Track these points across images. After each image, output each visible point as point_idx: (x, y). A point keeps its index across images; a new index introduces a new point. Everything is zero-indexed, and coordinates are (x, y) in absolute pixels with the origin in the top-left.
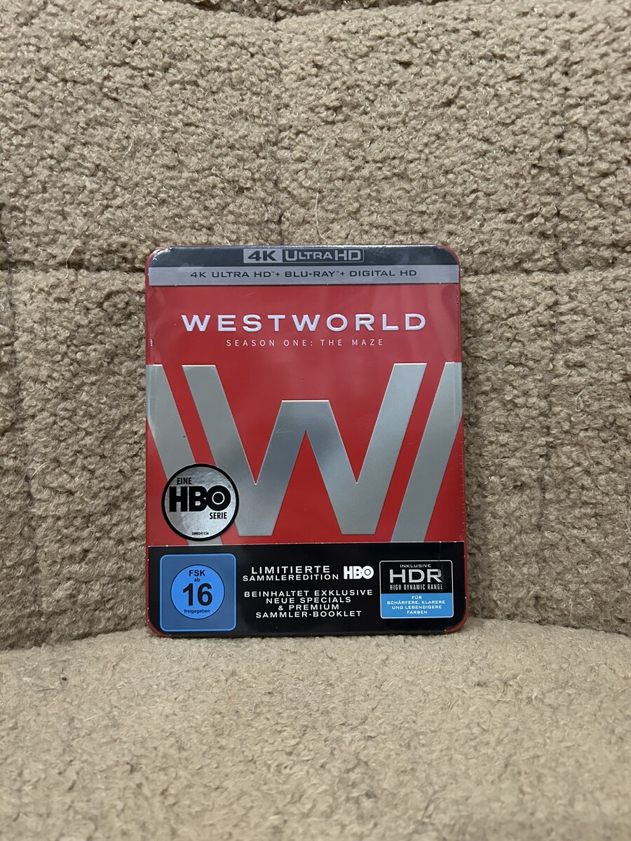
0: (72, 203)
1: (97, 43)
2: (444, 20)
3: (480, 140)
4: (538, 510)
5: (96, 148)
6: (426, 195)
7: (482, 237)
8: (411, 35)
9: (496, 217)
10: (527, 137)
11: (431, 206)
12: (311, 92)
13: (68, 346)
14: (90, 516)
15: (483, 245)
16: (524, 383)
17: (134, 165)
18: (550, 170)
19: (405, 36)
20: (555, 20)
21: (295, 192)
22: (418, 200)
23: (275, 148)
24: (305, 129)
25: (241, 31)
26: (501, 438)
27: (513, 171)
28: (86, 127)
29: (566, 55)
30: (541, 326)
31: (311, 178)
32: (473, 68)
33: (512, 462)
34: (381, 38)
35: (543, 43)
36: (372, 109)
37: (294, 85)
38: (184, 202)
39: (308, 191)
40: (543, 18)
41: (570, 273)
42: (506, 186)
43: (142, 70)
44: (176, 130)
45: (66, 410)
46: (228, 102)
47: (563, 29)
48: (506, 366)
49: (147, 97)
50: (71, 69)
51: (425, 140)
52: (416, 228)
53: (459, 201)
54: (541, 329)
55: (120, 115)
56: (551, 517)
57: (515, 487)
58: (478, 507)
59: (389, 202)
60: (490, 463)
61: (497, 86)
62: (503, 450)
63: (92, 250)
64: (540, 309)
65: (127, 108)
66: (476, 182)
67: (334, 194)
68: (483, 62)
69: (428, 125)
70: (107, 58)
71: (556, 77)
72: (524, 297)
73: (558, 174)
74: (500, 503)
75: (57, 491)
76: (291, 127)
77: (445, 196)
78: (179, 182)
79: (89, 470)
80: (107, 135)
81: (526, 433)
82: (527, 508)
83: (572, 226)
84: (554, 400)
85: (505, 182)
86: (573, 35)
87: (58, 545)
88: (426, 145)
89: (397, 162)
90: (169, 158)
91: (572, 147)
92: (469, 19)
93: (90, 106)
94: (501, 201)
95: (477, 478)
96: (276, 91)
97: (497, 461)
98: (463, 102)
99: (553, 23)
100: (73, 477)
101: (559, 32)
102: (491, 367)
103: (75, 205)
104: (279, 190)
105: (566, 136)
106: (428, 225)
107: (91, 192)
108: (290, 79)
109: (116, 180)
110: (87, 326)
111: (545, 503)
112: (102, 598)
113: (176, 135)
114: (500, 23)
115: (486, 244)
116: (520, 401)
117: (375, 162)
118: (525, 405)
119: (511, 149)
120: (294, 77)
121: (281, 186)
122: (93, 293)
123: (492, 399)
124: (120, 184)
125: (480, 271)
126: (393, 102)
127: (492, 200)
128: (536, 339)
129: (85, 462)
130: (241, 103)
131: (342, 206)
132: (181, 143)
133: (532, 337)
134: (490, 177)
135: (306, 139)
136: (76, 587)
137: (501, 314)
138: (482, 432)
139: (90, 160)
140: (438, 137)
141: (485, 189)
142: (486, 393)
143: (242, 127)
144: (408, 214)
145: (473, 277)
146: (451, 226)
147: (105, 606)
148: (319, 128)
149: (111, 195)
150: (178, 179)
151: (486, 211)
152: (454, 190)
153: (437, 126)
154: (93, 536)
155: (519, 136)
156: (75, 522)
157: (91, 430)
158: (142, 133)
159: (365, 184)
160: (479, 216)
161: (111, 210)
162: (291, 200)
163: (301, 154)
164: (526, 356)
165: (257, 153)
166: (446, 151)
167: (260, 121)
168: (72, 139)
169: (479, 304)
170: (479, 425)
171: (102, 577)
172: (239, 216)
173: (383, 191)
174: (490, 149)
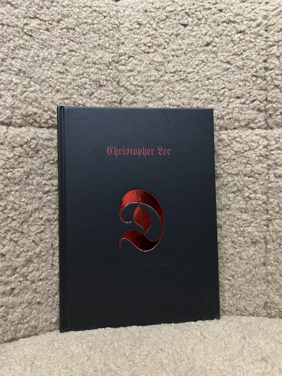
0: (5, 90)
1: (20, 6)
2: (204, 4)
3: (226, 62)
4: (264, 255)
5: (19, 61)
6: (198, 90)
7: (228, 110)
8: (187, 11)
9: (235, 101)
10: (249, 61)
11: (201, 96)
12: (136, 37)
13: (3, 169)
14: (16, 268)
16: (255, 186)
17: (41, 71)
18: (261, 77)
19: (184, 11)
20: (258, 5)
21: (128, 87)
22: (194, 92)
23: (117, 65)
24: (133, 55)
25: (99, 5)
26: (243, 217)
27: (243, 78)
28: (14, 49)
29: (266, 22)
30: (262, 156)
31: (137, 80)
32: (220, 27)
33: (250, 229)
34: (171, 11)
35: (254, 16)
36: (168, 47)
37: (127, 33)
38: (69, 91)
39: (135, 86)
40: (253, 4)
41: (274, 129)
42: (240, 86)
43: (45, 21)
44: (65, 54)
46: (92, 40)
47: (263, 9)
48: (244, 177)
49: (48, 35)
50: (6, 19)
51: (197, 63)
52: (194, 106)
53: (216, 93)
54: (262, 158)
55: (33, 44)
56: (271, 258)
57: (252, 242)
58: (233, 254)
59: (178, 93)
60: (238, 230)
61: (232, 36)
62: (244, 223)
63: (16, 116)
64: (261, 147)
65: (37, 40)
66: (224, 84)
67: (149, 88)
68: (225, 24)
69: (198, 55)
70: (26, 14)
71: (262, 32)
72: (252, 141)
73: (265, 80)
74: (244, 252)
76: (126, 54)
77: (208, 91)
79: (14, 241)
80: (26, 54)
81: (256, 213)
82: (259, 254)
83: (274, 105)
84: (269, 195)
85: (239, 83)
86: (268, 12)
88: (197, 65)
89: (182, 73)
90: (60, 68)
91: (272, 66)
92: (216, 3)
93: (17, 39)
94: (237, 93)
95: (231, 238)
96: (117, 36)
97: (242, 229)
98: (215, 44)
99: (258, 6)
100: (4, 246)
101: (261, 11)
102: (236, 178)
103: (6, 91)
104: (120, 86)
105: (269, 61)
106: (200, 105)
107: (16, 84)
108: (125, 30)
109: (31, 78)
110: (12, 158)
111: (267, 251)
112: (23, 316)
113: (65, 57)
114: (232, 5)
115: (230, 114)
116: (253, 196)
117: (171, 73)
118: (255, 198)
119: (241, 67)
120: (127, 29)
121: (121, 84)
122: (19, 139)
123: (237, 196)
124: (33, 80)
125: (228, 128)
126: (179, 43)
127: (232, 92)
128: (259, 163)
129: (12, 236)
130: (99, 40)
131: (154, 95)
132: (67, 61)
133: (257, 162)
134: (231, 81)
135: (134, 61)
136: (6, 311)
137: (241, 151)
138: (233, 213)
139: (16, 66)
140: (203, 62)
141: (228, 87)
142: (234, 192)
143: (99, 53)
144: (189, 99)
145: (224, 131)
146: (212, 105)
147: (24, 321)
148: (141, 55)
149: (28, 86)
150: (66, 79)
151: (230, 98)
152: (213, 88)
153: (202, 56)
154: (18, 280)
155: (246, 61)
156: (7, 272)
157: (15, 218)
158: (46, 54)
159: (166, 84)
160: (226, 100)
161: (27, 93)
162: (126, 91)
163: (131, 67)
164: (254, 172)
165: (108, 67)
166: (208, 68)
167: (109, 50)
168: (6, 55)
169: (229, 145)
170: (231, 210)
171: (22, 303)
172: (100, 99)
173: (176, 87)
174: (231, 67)
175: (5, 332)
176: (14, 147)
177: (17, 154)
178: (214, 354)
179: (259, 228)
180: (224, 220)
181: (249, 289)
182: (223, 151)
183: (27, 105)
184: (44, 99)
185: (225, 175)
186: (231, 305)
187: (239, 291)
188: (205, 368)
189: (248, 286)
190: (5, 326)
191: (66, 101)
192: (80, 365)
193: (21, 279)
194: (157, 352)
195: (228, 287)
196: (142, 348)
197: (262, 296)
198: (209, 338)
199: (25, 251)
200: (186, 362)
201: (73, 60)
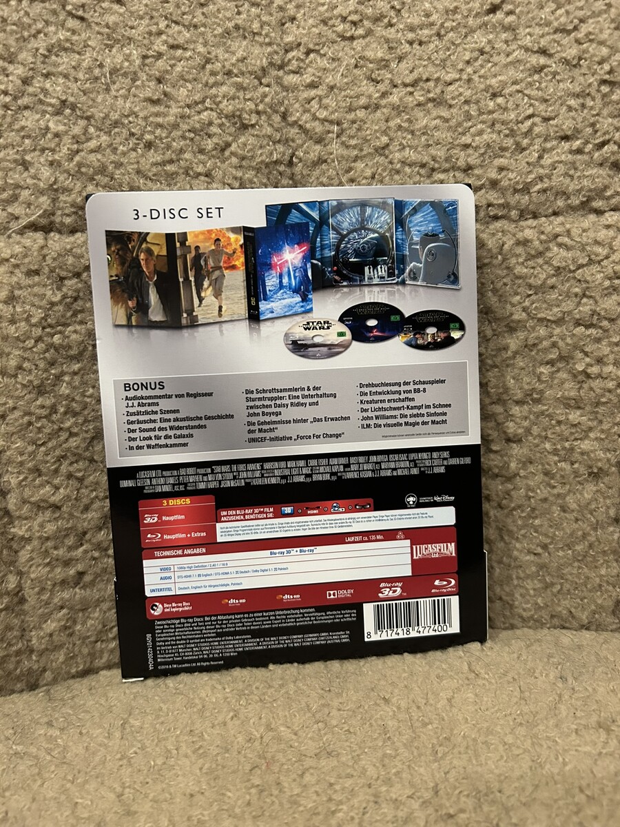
0: (35, 150)
3: (537, 52)
5: (61, 80)
6: (470, 124)
7: (541, 171)
9: (557, 147)
10: (594, 45)
11: (477, 138)
13: (44, 328)
14: (85, 533)
15: (542, 181)
16: (599, 349)
17: (110, 101)
21: (308, 126)
22: (460, 130)
23: (281, 73)
24: (317, 47)
26: (571, 417)
27: (578, 89)
28: (47, 54)
31: (326, 108)
33: (585, 445)
36: (398, 21)
38: (175, 144)
39: (323, 123)
42: (570, 109)
44: (160, 55)
45: (43, 407)
46: (220, 16)
48: (575, 327)
49: (121, 15)
51: (467, 56)
52: (459, 164)
53: (512, 130)
55: (89, 38)
57: (590, 474)
58: (545, 500)
59: (423, 134)
60: (559, 447)
62: (573, 431)
63: (62, 209)
64: (617, 256)
65: (97, 29)
66: (531, 105)
67: (355, 125)
69: (469, 38)
72: (597, 242)
74: (571, 495)
75: (39, 506)
76: (299, 45)
77: (493, 124)
78: (167, 119)
79: (77, 478)
80: (73, 64)
81: (601, 409)
82: (605, 498)
85: (568, 103)
87: (48, 569)
88: (468, 62)
89: (431, 84)
90: (151, 90)
93: (52, 29)
94: (564, 127)
95: (543, 465)
97: (567, 445)
98: (510, 7)
100: (57, 488)
102: (557, 331)
103: (37, 153)
104: (289, 125)
106: (472, 160)
107: (57, 135)
109: (88, 118)
110: (60, 302)
112: (104, 626)
113: (160, 63)
115: (546, 180)
116: (594, 370)
117: (406, 85)
118: (600, 376)
119: (575, 62)
121: (291, 119)
122: (70, 260)
123: (558, 371)
124: (92, 123)
125: (540, 213)
126: (424, 11)
127: (552, 126)
128: (611, 294)
129: (71, 469)
130: (237, 17)
131: (367, 141)
132: (167, 71)
133: (606, 292)
134: (549, 97)
135: (319, 60)
136: (71, 617)
137: (568, 266)
138: (547, 410)
139: (53, 95)
140: (482, 52)
141: (543, 114)
142: (551, 363)
143: (239, 47)
144: (448, 147)
145: (531, 221)
146: (502, 160)
147: (107, 635)
148: (334, 45)
149: (83, 138)
150: (165, 115)
151: (545, 140)
152: (505, 117)
153: (480, 39)
154: (89, 555)
155: (585, 45)
156: (66, 541)
157: (75, 430)
158: (119, 59)
159: (394, 113)
160: (536, 147)
161: (82, 154)
162: (303, 135)
163: (313, 78)
164: (599, 314)
165: (259, 79)
166: (493, 69)
167: (260, 39)
168: (30, 69)
169: (540, 254)
170: (543, 402)
171: (102, 601)
172: (243, 158)
173: (417, 120)
174: (549, 63)
175: (72, 657)
176: (62, 279)
177: (70, 293)
178: (496, 712)
179: (607, 441)
180: (526, 424)
181: (580, 573)
182: (527, 268)
183: (83, 183)
184: (119, 165)
185: (530, 323)
186: (540, 607)
187: (558, 577)
188: (475, 740)
189: (579, 568)
190: (71, 646)
191: (168, 168)
192: (218, 727)
193: (96, 554)
194: (376, 704)
195: (534, 569)
196: (344, 695)
197: (611, 588)
198: (486, 676)
199: (101, 498)
200: (435, 726)
201: (179, 69)
